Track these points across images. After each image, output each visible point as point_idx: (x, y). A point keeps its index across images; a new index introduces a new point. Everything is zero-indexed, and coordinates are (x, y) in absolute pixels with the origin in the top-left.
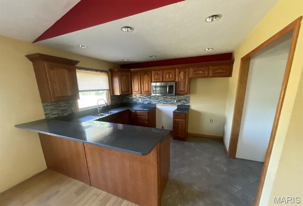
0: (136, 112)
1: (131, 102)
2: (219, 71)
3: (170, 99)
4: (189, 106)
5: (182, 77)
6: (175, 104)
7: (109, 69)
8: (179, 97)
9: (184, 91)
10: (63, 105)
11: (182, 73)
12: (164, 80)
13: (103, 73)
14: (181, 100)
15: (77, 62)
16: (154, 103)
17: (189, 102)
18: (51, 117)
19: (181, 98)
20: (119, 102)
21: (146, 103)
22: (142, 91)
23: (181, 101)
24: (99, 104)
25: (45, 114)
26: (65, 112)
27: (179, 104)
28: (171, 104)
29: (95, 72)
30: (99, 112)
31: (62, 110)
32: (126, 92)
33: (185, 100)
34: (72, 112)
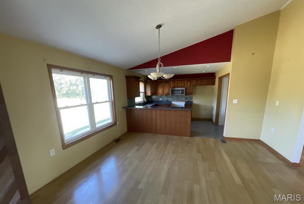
2: (209, 82)
3: (181, 97)
5: (189, 85)
6: (184, 101)
8: (186, 96)
9: (190, 93)
11: (189, 83)
12: (178, 87)
15: (140, 78)
16: (170, 100)
17: (192, 99)
19: (188, 97)
21: (165, 100)
22: (164, 93)
23: (187, 99)
28: (181, 101)
32: (154, 93)
33: (190, 98)
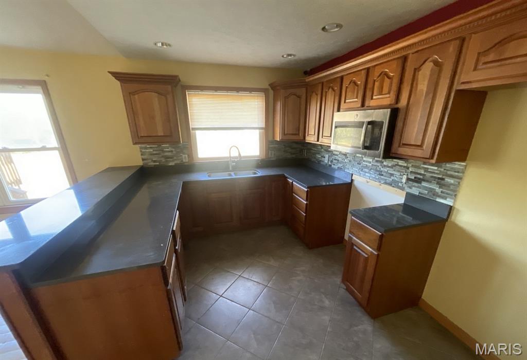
0: (292, 182)
1: (313, 160)
3: (392, 167)
4: (450, 209)
6: (402, 189)
7: (269, 85)
8: (418, 167)
9: (420, 146)
10: (168, 148)
12: (366, 104)
13: (254, 94)
14: (424, 180)
16: (351, 171)
17: (455, 191)
18: (149, 164)
19: (426, 170)
20: (289, 156)
22: (320, 135)
23: (424, 184)
24: (232, 155)
25: (143, 160)
26: (171, 160)
27: (415, 191)
28: (390, 184)
29: (235, 93)
30: (231, 169)
31: (167, 157)
32: (293, 134)
34: (182, 161)
